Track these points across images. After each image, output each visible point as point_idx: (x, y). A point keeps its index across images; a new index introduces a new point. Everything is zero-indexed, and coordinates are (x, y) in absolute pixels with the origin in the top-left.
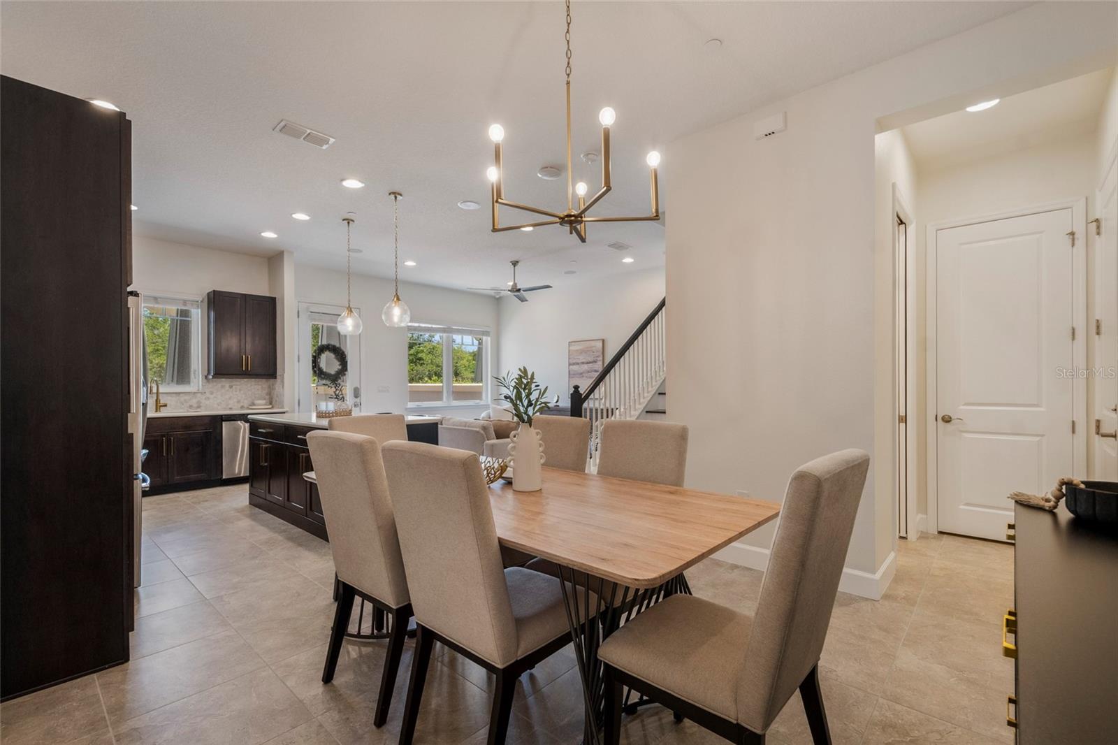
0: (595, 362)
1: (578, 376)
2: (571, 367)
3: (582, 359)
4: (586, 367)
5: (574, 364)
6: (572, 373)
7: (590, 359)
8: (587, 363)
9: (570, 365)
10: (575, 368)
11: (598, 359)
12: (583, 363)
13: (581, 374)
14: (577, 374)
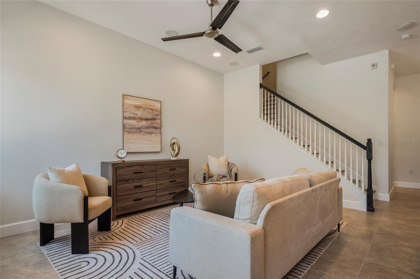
0: (154, 119)
1: (135, 130)
2: (126, 121)
3: (140, 113)
4: (144, 123)
5: (130, 118)
6: (127, 126)
7: (150, 116)
8: (146, 119)
9: (124, 118)
10: (133, 122)
11: (157, 117)
12: (141, 119)
13: (139, 129)
14: (134, 128)
